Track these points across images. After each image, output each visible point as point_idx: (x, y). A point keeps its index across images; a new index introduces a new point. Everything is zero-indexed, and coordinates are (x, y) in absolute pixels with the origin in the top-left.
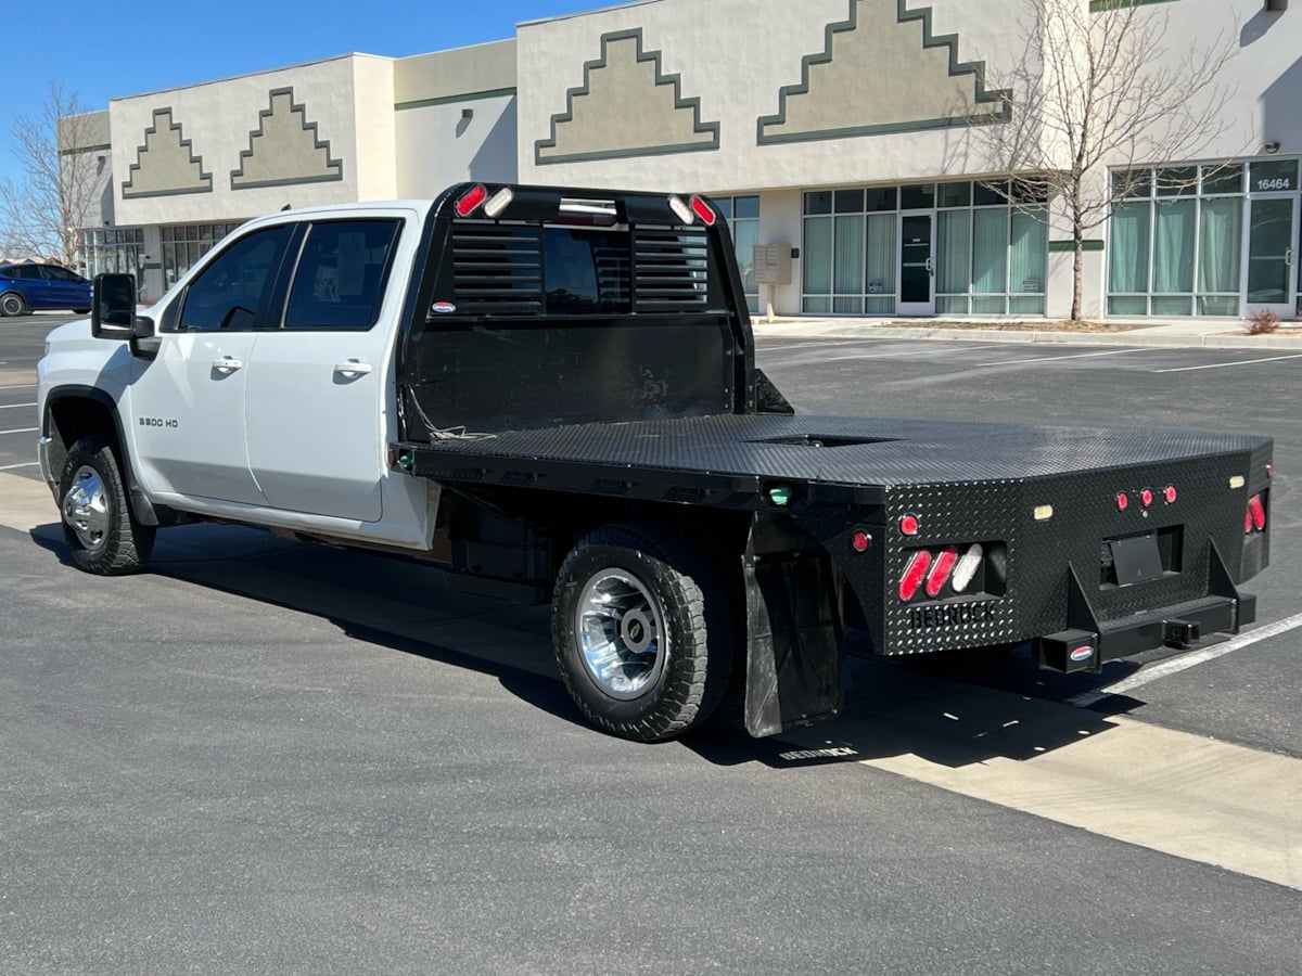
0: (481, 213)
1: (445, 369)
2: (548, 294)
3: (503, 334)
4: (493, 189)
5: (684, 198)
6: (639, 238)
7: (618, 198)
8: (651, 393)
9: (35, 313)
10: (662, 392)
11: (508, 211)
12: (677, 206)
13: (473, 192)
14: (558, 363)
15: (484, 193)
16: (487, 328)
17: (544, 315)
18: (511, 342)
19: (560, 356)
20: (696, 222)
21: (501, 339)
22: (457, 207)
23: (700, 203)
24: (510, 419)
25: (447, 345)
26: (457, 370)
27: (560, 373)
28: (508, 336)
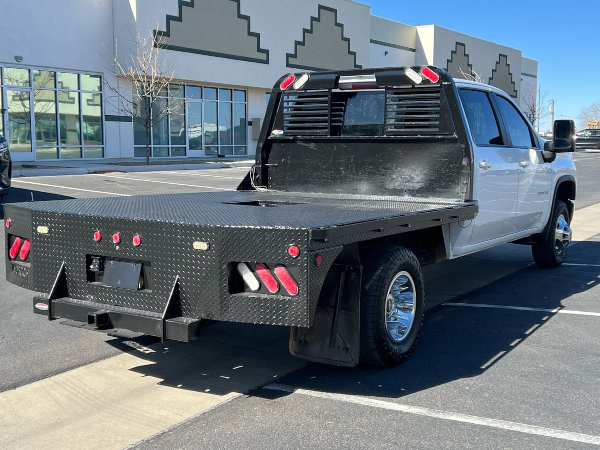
0: (292, 88)
1: (283, 161)
4: (298, 76)
5: (417, 69)
7: (378, 72)
12: (411, 74)
13: (289, 78)
14: (341, 161)
15: (294, 78)
16: (304, 143)
17: (329, 136)
18: (316, 149)
19: (342, 158)
20: (425, 82)
21: (312, 148)
22: (281, 86)
23: (429, 71)
24: (314, 187)
25: (285, 150)
26: (289, 162)
27: (342, 166)
28: (314, 147)
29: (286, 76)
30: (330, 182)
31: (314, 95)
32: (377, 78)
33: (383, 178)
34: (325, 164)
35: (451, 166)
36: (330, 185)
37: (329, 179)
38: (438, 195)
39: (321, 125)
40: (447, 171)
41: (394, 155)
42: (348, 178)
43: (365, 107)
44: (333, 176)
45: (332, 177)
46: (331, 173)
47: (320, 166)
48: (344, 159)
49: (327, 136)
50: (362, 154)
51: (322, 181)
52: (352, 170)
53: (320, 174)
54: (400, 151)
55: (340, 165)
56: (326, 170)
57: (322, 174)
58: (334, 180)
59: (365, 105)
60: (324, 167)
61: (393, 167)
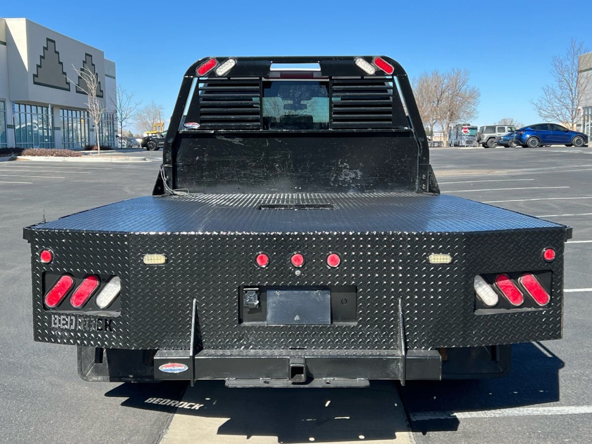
0: (213, 74)
1: (197, 159)
2: (264, 118)
3: (237, 141)
4: (222, 60)
5: (368, 59)
6: (335, 84)
7: (323, 61)
8: (348, 177)
9: (552, 146)
10: (357, 176)
11: (233, 71)
12: (362, 64)
13: (208, 62)
14: (276, 157)
15: (215, 63)
16: (225, 137)
17: (261, 130)
18: (242, 144)
19: (277, 153)
20: (378, 73)
21: (236, 143)
22: (197, 71)
23: (381, 61)
24: (240, 187)
25: (199, 146)
26: (205, 160)
27: (277, 163)
28: (240, 142)
29: (205, 60)
30: (261, 181)
31: (241, 82)
32: (321, 66)
33: (328, 173)
34: (254, 161)
35: (403, 160)
36: (262, 184)
37: (261, 178)
38: (391, 189)
39: (250, 117)
40: (399, 164)
41: (339, 149)
42: (285, 175)
43: (296, 98)
44: (266, 174)
45: (264, 175)
46: (263, 171)
47: (247, 163)
48: (280, 155)
49: (259, 129)
50: (301, 149)
51: (252, 180)
52: (289, 166)
53: (248, 172)
54: (345, 146)
55: (274, 161)
56: (256, 167)
57: (251, 172)
58: (267, 178)
59: (297, 95)
60: (254, 164)
61: (338, 163)
